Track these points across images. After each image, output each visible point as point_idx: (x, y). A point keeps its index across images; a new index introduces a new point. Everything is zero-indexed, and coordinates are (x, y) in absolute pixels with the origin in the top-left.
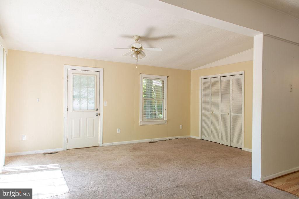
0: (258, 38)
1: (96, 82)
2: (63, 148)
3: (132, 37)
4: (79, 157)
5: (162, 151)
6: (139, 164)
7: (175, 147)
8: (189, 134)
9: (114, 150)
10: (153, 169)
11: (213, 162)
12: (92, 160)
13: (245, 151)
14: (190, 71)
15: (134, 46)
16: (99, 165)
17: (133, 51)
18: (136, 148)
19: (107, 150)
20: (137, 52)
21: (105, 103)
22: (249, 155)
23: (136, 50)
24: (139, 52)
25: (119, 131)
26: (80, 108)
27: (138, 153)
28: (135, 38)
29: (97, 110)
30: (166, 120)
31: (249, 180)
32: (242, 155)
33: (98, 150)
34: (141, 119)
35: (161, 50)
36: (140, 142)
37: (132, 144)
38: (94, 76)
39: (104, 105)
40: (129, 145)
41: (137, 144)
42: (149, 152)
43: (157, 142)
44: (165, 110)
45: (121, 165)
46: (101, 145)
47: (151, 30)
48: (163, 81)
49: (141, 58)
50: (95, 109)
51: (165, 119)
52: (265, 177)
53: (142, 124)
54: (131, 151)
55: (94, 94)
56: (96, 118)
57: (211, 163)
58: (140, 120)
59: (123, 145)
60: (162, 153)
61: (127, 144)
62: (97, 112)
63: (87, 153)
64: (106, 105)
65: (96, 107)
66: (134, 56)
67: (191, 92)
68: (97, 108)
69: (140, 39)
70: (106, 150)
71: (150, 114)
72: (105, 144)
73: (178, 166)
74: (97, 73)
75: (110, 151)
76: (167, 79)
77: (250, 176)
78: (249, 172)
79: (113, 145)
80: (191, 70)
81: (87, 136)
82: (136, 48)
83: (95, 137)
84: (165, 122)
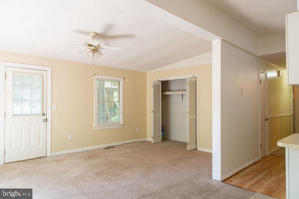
0: (217, 43)
1: (43, 82)
3: (88, 33)
4: (21, 173)
5: (120, 157)
6: (97, 174)
7: (133, 152)
8: (146, 137)
9: (65, 159)
10: (114, 178)
11: (173, 165)
12: (39, 174)
13: (200, 151)
14: (146, 73)
15: (91, 43)
16: (49, 179)
17: (89, 48)
18: (90, 155)
19: (57, 161)
20: (94, 50)
21: (54, 106)
22: (209, 156)
23: (92, 48)
24: (96, 50)
25: (71, 137)
26: (22, 112)
27: (93, 161)
28: (92, 34)
29: (44, 114)
31: (210, 181)
32: (198, 156)
33: (46, 162)
35: (120, 49)
36: (95, 149)
37: (86, 151)
38: (40, 76)
39: (53, 109)
40: (82, 153)
41: (92, 151)
42: (106, 159)
43: (113, 147)
45: (76, 178)
46: (49, 154)
47: (110, 27)
48: (119, 83)
49: (98, 57)
50: (42, 114)
51: (122, 123)
52: (224, 177)
53: (97, 129)
54: (86, 160)
55: (38, 96)
56: (42, 124)
57: (172, 166)
58: (95, 125)
59: (76, 153)
60: (121, 159)
61: (81, 152)
62: (45, 117)
63: (31, 166)
64: (55, 109)
65: (43, 111)
66: (90, 54)
68: (43, 113)
69: (97, 36)
70: (55, 161)
71: (105, 118)
72: (54, 154)
73: (140, 172)
74: (44, 73)
75: (60, 161)
76: (124, 81)
77: (210, 176)
78: (208, 172)
79: (64, 154)
80: (148, 72)
81: (32, 145)
82: (92, 46)
83: (41, 146)
84: (121, 126)
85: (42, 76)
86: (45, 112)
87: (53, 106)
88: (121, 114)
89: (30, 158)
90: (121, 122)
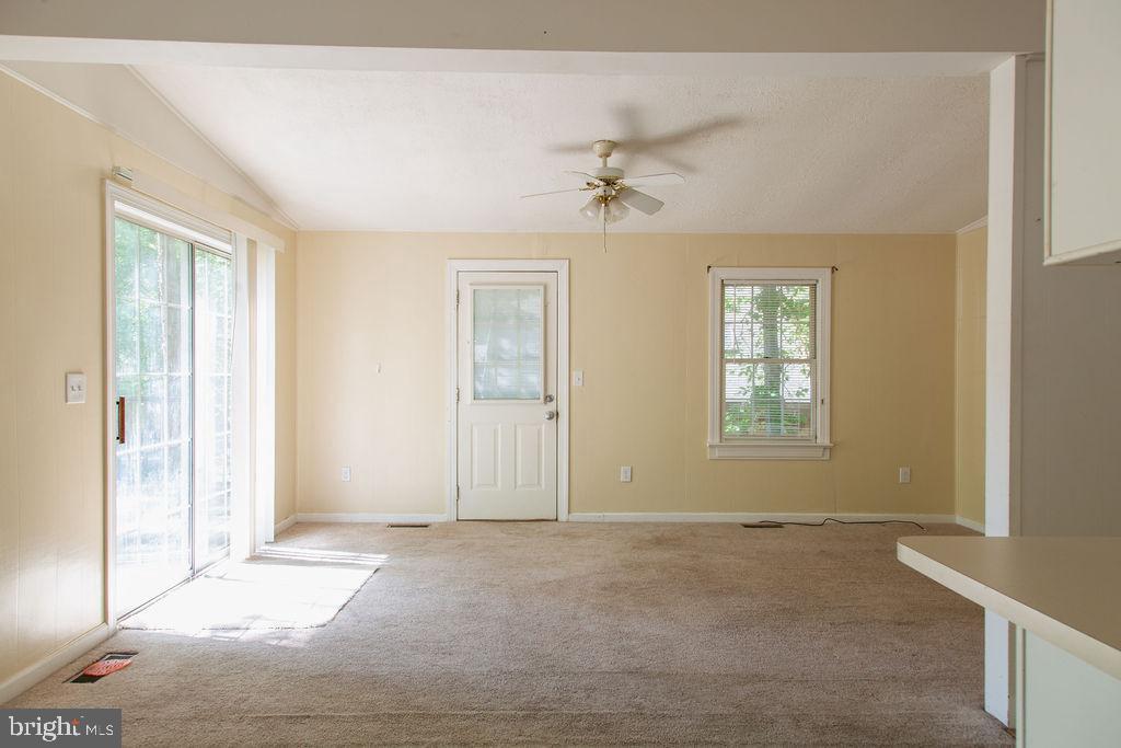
2: (445, 516)
8: (951, 510)
9: (588, 536)
14: (955, 238)
18: (668, 538)
21: (576, 375)
23: (599, 191)
25: (629, 474)
28: (598, 148)
29: (549, 399)
30: (827, 442)
34: (713, 438)
36: (710, 521)
38: (538, 287)
39: (573, 383)
44: (819, 401)
46: (563, 516)
48: (814, 287)
50: (542, 397)
51: (824, 440)
53: (717, 454)
55: (534, 347)
56: (546, 427)
58: (711, 440)
62: (551, 407)
64: (581, 382)
65: (546, 389)
67: (959, 325)
68: (548, 394)
70: (563, 535)
72: (577, 516)
74: (549, 278)
76: (832, 277)
80: (960, 232)
81: (519, 483)
82: (597, 186)
83: (543, 486)
84: (819, 453)
85: (542, 288)
86: (552, 392)
87: (574, 373)
88: (819, 408)
89: (517, 518)
90: (819, 435)
